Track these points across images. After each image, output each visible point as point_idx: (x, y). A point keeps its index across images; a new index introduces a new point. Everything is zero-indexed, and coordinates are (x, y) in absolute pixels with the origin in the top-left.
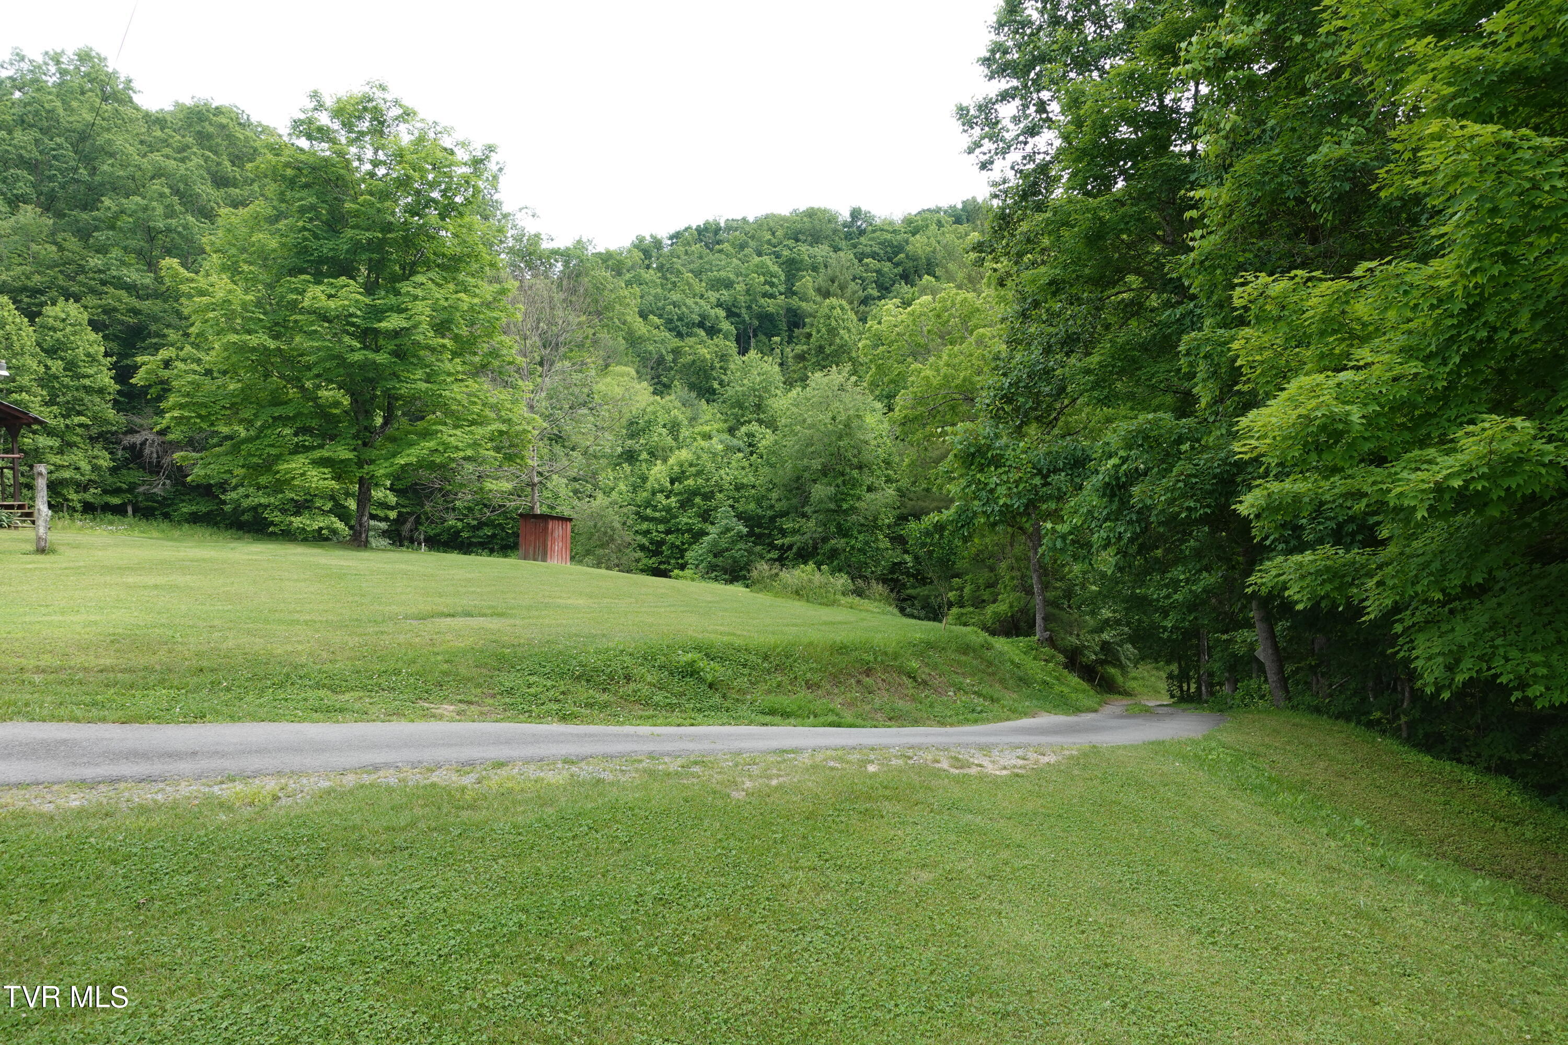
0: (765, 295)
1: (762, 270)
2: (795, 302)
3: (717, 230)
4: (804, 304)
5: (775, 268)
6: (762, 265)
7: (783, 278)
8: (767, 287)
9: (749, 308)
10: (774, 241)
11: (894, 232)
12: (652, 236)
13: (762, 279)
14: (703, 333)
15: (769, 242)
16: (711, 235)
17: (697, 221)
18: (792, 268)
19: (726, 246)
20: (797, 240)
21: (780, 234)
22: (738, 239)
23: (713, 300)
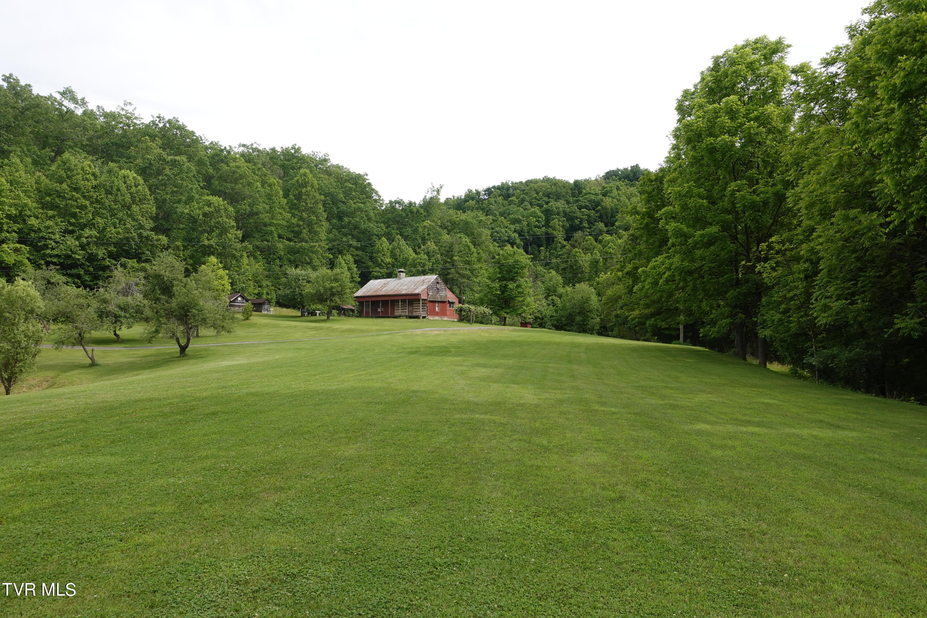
0: (536, 227)
1: (534, 215)
2: (550, 231)
3: (508, 188)
4: (554, 232)
5: (540, 214)
6: (535, 212)
7: (544, 218)
8: (537, 223)
9: (528, 232)
10: (538, 197)
11: (596, 194)
12: (476, 190)
13: (535, 219)
15: (535, 198)
16: (505, 191)
17: (498, 183)
18: (548, 213)
19: (514, 198)
20: (549, 197)
21: (541, 194)
22: (520, 195)
23: (513, 229)
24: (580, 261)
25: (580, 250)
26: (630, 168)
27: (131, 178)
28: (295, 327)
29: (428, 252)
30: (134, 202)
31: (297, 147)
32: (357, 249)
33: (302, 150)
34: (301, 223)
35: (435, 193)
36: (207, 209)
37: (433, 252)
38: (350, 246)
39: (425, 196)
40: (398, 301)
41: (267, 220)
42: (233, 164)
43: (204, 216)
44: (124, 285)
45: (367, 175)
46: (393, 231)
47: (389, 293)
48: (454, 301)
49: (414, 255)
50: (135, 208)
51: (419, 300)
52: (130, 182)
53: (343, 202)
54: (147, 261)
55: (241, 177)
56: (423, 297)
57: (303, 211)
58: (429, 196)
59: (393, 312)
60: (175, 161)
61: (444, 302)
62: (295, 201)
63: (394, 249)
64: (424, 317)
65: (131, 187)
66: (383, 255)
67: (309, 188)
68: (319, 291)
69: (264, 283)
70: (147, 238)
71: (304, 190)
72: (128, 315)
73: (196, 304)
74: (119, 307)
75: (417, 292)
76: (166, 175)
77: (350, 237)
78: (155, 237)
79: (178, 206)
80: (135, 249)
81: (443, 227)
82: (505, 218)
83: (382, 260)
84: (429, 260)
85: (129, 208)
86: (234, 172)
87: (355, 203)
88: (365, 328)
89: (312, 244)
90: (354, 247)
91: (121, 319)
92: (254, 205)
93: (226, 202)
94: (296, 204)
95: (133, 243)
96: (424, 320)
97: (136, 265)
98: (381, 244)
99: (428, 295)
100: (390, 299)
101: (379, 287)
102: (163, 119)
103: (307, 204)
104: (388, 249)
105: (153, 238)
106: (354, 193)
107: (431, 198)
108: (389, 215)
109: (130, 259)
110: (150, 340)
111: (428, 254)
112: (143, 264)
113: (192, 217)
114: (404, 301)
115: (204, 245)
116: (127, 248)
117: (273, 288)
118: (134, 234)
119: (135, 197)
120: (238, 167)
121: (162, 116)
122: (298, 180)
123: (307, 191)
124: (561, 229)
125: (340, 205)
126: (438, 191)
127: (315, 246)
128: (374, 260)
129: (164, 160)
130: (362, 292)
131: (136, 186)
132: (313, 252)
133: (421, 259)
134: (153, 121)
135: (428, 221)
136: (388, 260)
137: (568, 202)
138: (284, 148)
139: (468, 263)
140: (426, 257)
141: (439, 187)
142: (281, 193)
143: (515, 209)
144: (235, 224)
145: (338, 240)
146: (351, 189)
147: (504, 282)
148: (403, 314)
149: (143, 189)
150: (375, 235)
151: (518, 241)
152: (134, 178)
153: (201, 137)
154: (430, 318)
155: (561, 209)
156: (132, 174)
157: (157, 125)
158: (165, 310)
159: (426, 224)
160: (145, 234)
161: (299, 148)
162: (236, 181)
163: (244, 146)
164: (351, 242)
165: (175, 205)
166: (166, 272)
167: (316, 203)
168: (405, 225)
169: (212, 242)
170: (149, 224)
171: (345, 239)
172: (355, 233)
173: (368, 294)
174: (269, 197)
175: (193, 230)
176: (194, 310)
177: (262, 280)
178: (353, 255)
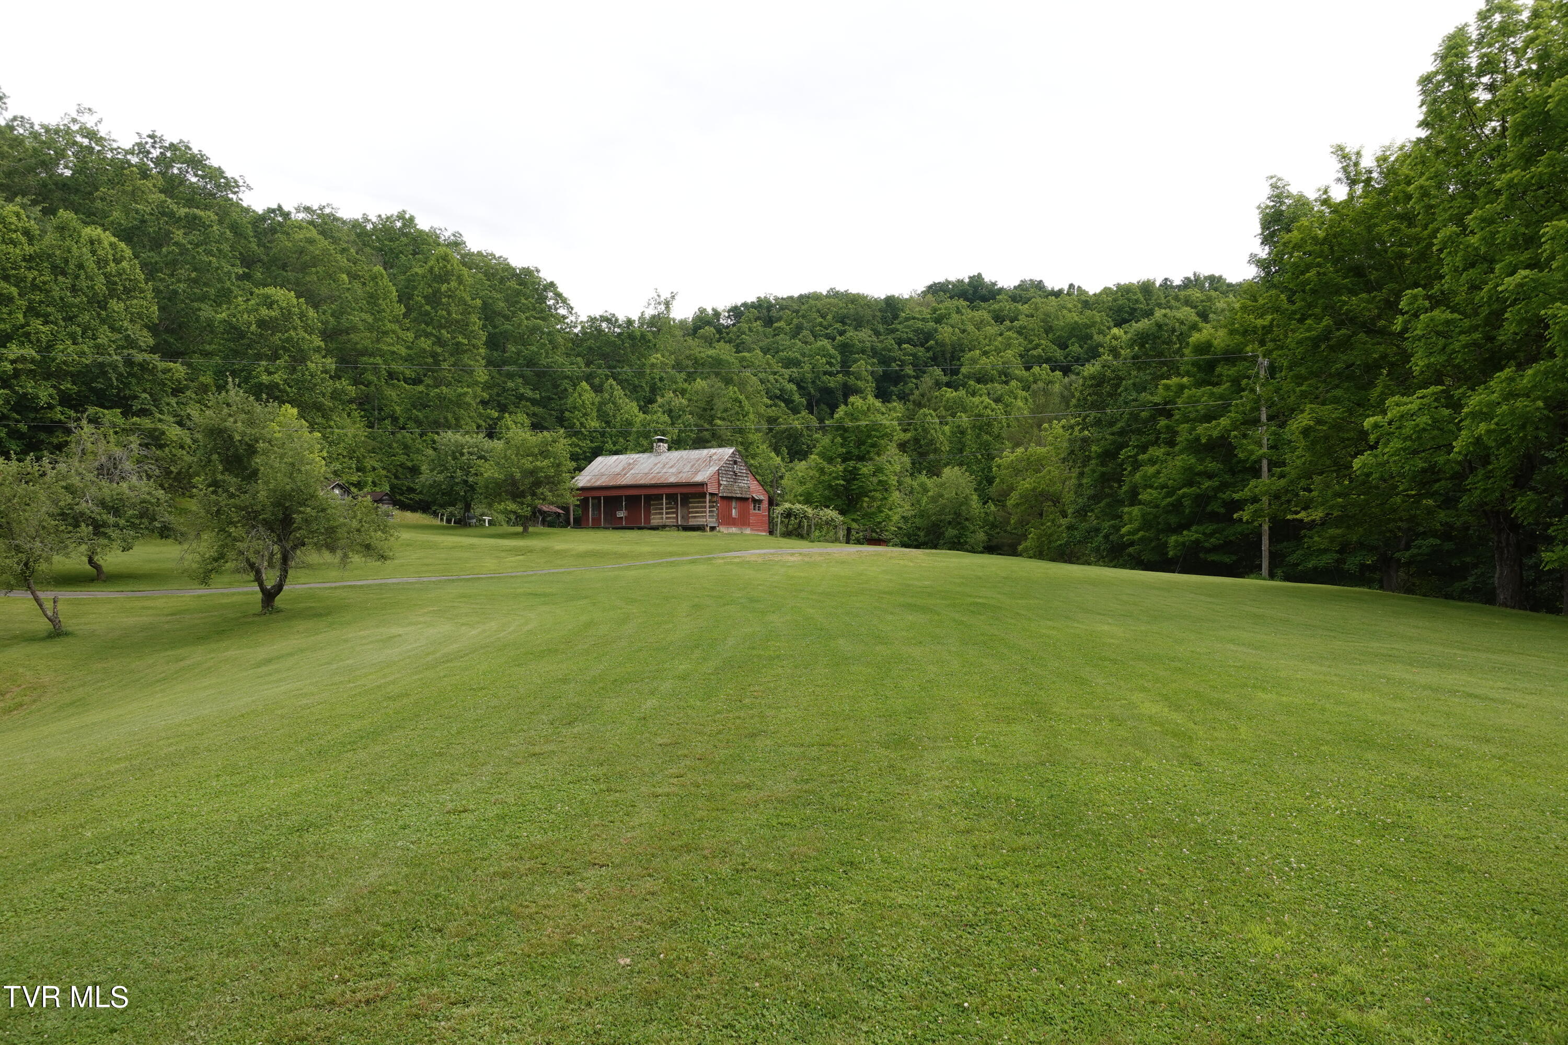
0: (825, 373)
1: (822, 352)
2: (852, 381)
3: (770, 306)
4: (859, 383)
5: (832, 351)
6: (823, 348)
7: (839, 359)
8: (828, 366)
9: (813, 382)
10: (825, 323)
11: (923, 320)
12: (713, 310)
13: (824, 360)
14: (783, 405)
15: (821, 324)
16: (764, 311)
17: (751, 298)
18: (846, 349)
19: (781, 324)
20: (844, 323)
21: (829, 317)
22: (792, 319)
23: (787, 377)
24: (932, 431)
25: (932, 412)
26: (967, 280)
27: (106, 244)
28: (472, 547)
29: (670, 411)
30: (112, 293)
31: (407, 216)
32: (534, 402)
33: (416, 221)
34: (439, 350)
35: (663, 307)
36: (264, 311)
37: (679, 410)
38: (521, 397)
39: (643, 314)
40: (659, 497)
41: (367, 343)
42: (300, 236)
43: (259, 326)
44: (103, 459)
45: (538, 271)
46: (600, 371)
47: (642, 482)
48: (762, 497)
49: (641, 415)
50: (116, 305)
51: (703, 495)
52: (105, 250)
53: (507, 318)
54: (143, 413)
55: (315, 261)
56: (712, 489)
57: (441, 326)
58: (650, 312)
59: (648, 519)
60: (195, 217)
61: (746, 499)
62: (428, 308)
63: (602, 404)
64: (712, 529)
65: (107, 263)
66: (585, 415)
67: (453, 284)
68: (512, 476)
69: (369, 463)
70: (143, 366)
71: (444, 287)
72: (122, 522)
73: (313, 496)
74: (102, 504)
75: (699, 478)
76: (176, 244)
77: (520, 380)
78: (162, 365)
79: (203, 306)
80: (117, 387)
81: (678, 366)
82: (773, 356)
83: (581, 424)
84: (673, 424)
85: (103, 305)
86: (302, 252)
87: (527, 318)
88: (625, 548)
89: (460, 390)
90: (528, 399)
91: (109, 531)
92: (342, 313)
93: (302, 300)
94: (427, 314)
95: (114, 377)
96: (714, 533)
97: (120, 420)
98: (580, 395)
99: (720, 485)
100: (643, 492)
101: (618, 470)
102: (161, 140)
103: (449, 313)
104: (593, 404)
105: (155, 367)
106: (524, 301)
107: (653, 317)
108: (591, 342)
109: (107, 408)
110: (205, 577)
111: (670, 412)
112: (135, 419)
113: (235, 329)
114: (671, 498)
115: (261, 384)
116: (100, 386)
117: (384, 472)
118: (115, 357)
119: (115, 283)
120: (311, 241)
121: (158, 134)
122: (432, 268)
123: (449, 289)
124: (870, 378)
125: (499, 320)
126: (667, 304)
127: (465, 394)
128: (566, 424)
129: (172, 215)
130: (584, 479)
131: (117, 261)
132: (459, 406)
133: (657, 423)
134: (138, 144)
135: (659, 355)
136: (594, 424)
137: (877, 333)
138: (383, 216)
139: (741, 431)
140: (666, 418)
141: (669, 296)
142: (395, 294)
143: (788, 343)
144: (322, 344)
145: (498, 385)
146: (518, 293)
147: (852, 463)
148: (668, 522)
149: (131, 267)
150: (567, 377)
151: (796, 397)
152: (111, 244)
153: (236, 182)
154: (723, 529)
155: (868, 344)
156: (108, 238)
157: (149, 152)
158: (239, 508)
159: (655, 361)
160: (139, 357)
161: (412, 219)
162: (304, 268)
163: (307, 209)
164: (522, 391)
165: (195, 304)
166: (235, 422)
167: (466, 313)
168: (619, 361)
169: (277, 378)
170: (146, 339)
171: (510, 384)
172: (528, 372)
173: (598, 483)
174: (372, 299)
175: (236, 353)
176: (309, 509)
177: (364, 457)
178: (527, 414)
